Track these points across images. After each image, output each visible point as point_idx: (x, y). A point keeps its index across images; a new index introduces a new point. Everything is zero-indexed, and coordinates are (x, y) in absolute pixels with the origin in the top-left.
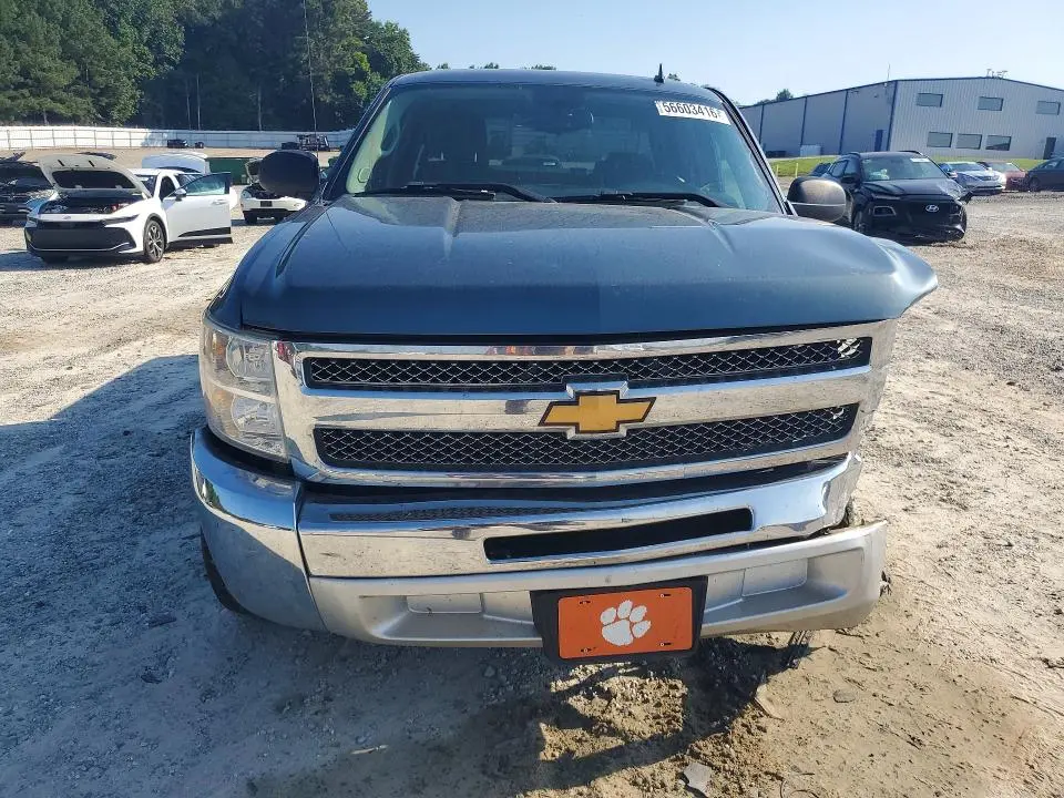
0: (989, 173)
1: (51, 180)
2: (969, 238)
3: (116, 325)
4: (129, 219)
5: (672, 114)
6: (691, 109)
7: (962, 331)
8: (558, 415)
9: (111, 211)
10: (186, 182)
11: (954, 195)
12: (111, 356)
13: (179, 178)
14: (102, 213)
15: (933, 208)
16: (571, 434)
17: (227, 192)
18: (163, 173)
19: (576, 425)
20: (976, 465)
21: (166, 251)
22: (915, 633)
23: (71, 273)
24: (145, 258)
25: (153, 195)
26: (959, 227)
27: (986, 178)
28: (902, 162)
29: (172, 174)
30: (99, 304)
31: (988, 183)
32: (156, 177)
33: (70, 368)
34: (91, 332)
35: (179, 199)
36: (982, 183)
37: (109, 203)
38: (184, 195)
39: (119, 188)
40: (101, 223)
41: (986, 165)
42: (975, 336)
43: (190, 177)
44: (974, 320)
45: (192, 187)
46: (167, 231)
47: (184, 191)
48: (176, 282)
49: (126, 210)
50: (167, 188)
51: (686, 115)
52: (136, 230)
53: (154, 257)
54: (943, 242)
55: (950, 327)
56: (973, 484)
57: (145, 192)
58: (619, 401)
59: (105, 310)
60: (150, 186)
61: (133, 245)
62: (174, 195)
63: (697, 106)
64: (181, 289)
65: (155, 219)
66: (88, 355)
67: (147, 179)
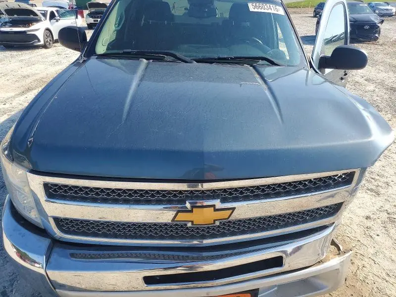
0: (389, 7)
1: (4, 13)
2: (381, 40)
3: (28, 81)
4: (36, 30)
5: (256, 10)
6: (266, 7)
7: (377, 90)
8: (182, 217)
9: (29, 27)
10: (60, 13)
11: (376, 21)
12: (22, 98)
13: (57, 11)
14: (26, 27)
15: (367, 27)
16: (189, 225)
17: (77, 18)
18: (50, 10)
19: (192, 222)
20: (384, 168)
21: (53, 43)
22: (355, 275)
23: (14, 53)
24: (45, 46)
25: (46, 19)
26: (377, 35)
27: (387, 10)
28: (356, 6)
29: (54, 9)
30: (22, 70)
31: (388, 12)
32: (47, 11)
33: (5, 104)
34: (17, 84)
35: (57, 21)
36: (385, 12)
37: (28, 23)
38: (59, 20)
39: (32, 16)
40: (25, 32)
41: (388, 4)
42: (382, 92)
43: (62, 11)
44: (382, 84)
45: (62, 15)
46: (53, 35)
47: (59, 18)
48: (56, 58)
49: (35, 26)
50: (52, 16)
51: (263, 11)
52: (40, 34)
53: (48, 46)
54: (369, 42)
55: (371, 87)
56: (382, 180)
57: (43, 18)
58: (216, 210)
59: (25, 73)
60: (44, 15)
61: (39, 41)
62: (55, 19)
63: (268, 5)
64: (58, 62)
65: (48, 29)
66: (14, 97)
67: (43, 12)
